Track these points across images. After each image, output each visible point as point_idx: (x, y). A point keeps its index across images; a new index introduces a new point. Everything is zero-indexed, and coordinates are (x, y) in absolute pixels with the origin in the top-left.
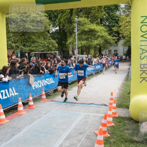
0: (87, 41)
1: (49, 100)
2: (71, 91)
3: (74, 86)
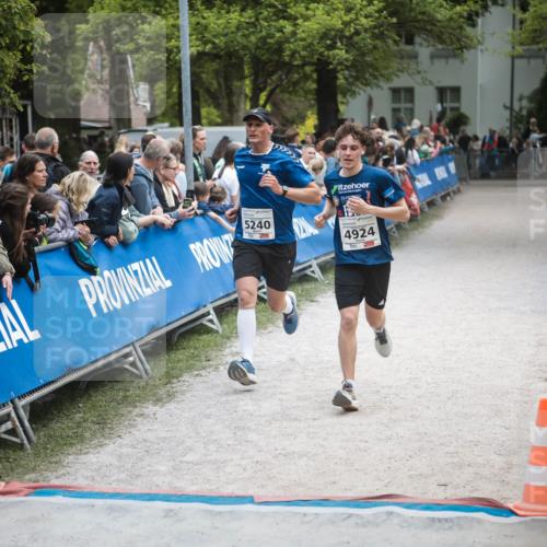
0: (250, 12)
1: (15, 485)
2: (171, 406)
3: (189, 368)
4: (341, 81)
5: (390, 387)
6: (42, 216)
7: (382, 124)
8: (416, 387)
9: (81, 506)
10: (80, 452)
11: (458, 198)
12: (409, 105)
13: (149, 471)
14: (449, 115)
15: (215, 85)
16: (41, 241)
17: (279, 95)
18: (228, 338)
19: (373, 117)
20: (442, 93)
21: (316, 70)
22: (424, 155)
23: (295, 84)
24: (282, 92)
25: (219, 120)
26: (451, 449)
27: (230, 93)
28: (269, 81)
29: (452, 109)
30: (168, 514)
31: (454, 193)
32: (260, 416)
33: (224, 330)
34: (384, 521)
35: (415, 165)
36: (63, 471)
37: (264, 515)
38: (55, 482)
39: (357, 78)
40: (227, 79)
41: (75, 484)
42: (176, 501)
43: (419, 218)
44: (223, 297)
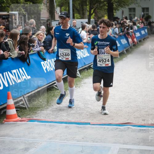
4: (114, 6)
5: (129, 93)
6: (31, 44)
7: (126, 18)
8: (136, 93)
9: (42, 125)
10: (42, 110)
11: (148, 40)
12: (134, 13)
13: (61, 115)
14: (145, 15)
15: (78, 7)
16: (31, 51)
17: (97, 10)
18: (83, 79)
19: (123, 16)
20: (143, 9)
21: (108, 3)
22: (138, 27)
23: (101, 7)
24: (98, 9)
25: (80, 18)
26: (146, 110)
27: (83, 10)
28: (94, 6)
29: (146, 14)
30: (66, 127)
31: (147, 38)
32: (92, 100)
33: (81, 76)
34: (127, 130)
35: (136, 30)
36: (37, 115)
37: (93, 128)
38: (35, 118)
39: (119, 5)
40: (82, 6)
41: (40, 119)
42: (68, 124)
43: (137, 45)
44: (81, 67)
